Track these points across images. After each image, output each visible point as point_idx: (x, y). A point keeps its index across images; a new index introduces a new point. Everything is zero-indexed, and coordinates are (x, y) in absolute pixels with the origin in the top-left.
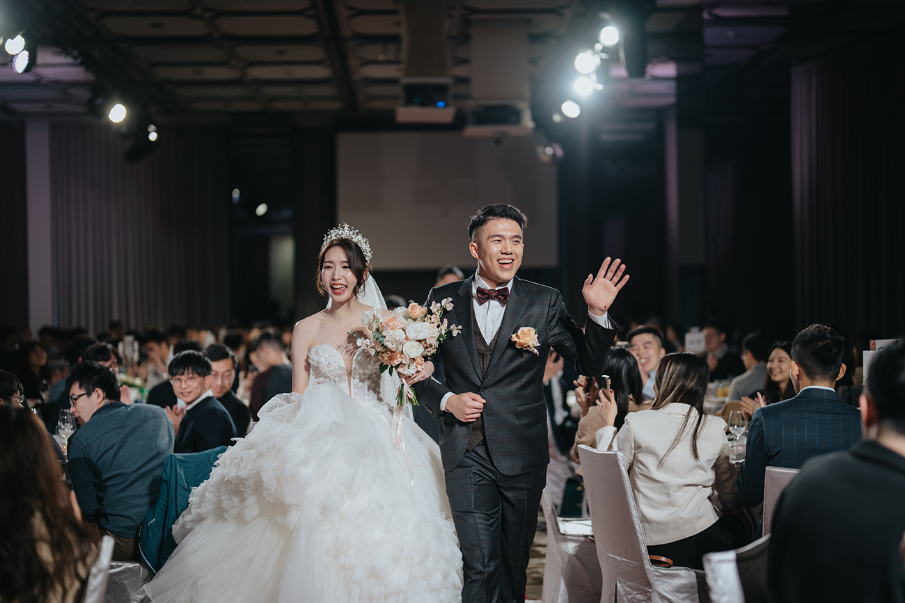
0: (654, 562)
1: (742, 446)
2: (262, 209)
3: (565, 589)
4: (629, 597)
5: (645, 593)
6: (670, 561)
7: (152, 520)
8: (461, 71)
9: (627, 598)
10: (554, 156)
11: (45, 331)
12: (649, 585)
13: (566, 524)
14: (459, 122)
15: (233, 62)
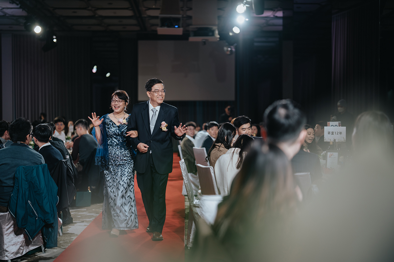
2: (108, 75)
10: (232, 51)
15: (90, 8)
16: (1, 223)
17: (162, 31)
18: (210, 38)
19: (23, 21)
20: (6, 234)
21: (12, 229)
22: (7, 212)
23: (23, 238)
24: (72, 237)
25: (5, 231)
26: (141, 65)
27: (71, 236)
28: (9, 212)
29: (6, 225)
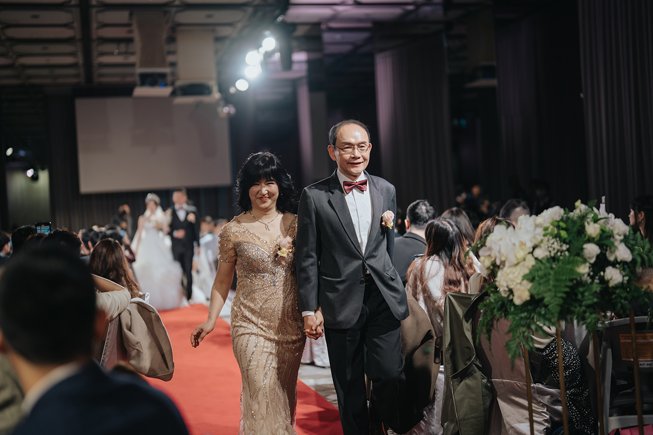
2: (9, 152)
10: (229, 113)
18: (205, 99)
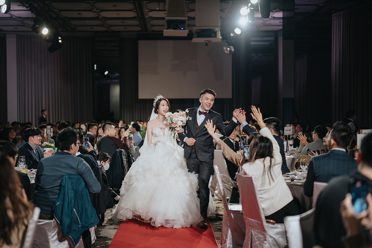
0: (267, 222)
1: (306, 174)
2: (106, 73)
3: (231, 233)
4: (257, 236)
5: (263, 235)
6: (274, 222)
7: (58, 202)
8: (191, 14)
9: (256, 237)
10: (230, 51)
11: (14, 123)
12: (265, 231)
13: (231, 206)
14: (190, 36)
15: (95, 10)
16: (47, 230)
17: (168, 32)
18: (212, 40)
19: (31, 23)
20: (52, 241)
21: (56, 237)
22: (52, 219)
23: (68, 244)
24: (107, 242)
25: (51, 238)
26: (141, 65)
27: (105, 240)
28: (55, 219)
29: (52, 232)
